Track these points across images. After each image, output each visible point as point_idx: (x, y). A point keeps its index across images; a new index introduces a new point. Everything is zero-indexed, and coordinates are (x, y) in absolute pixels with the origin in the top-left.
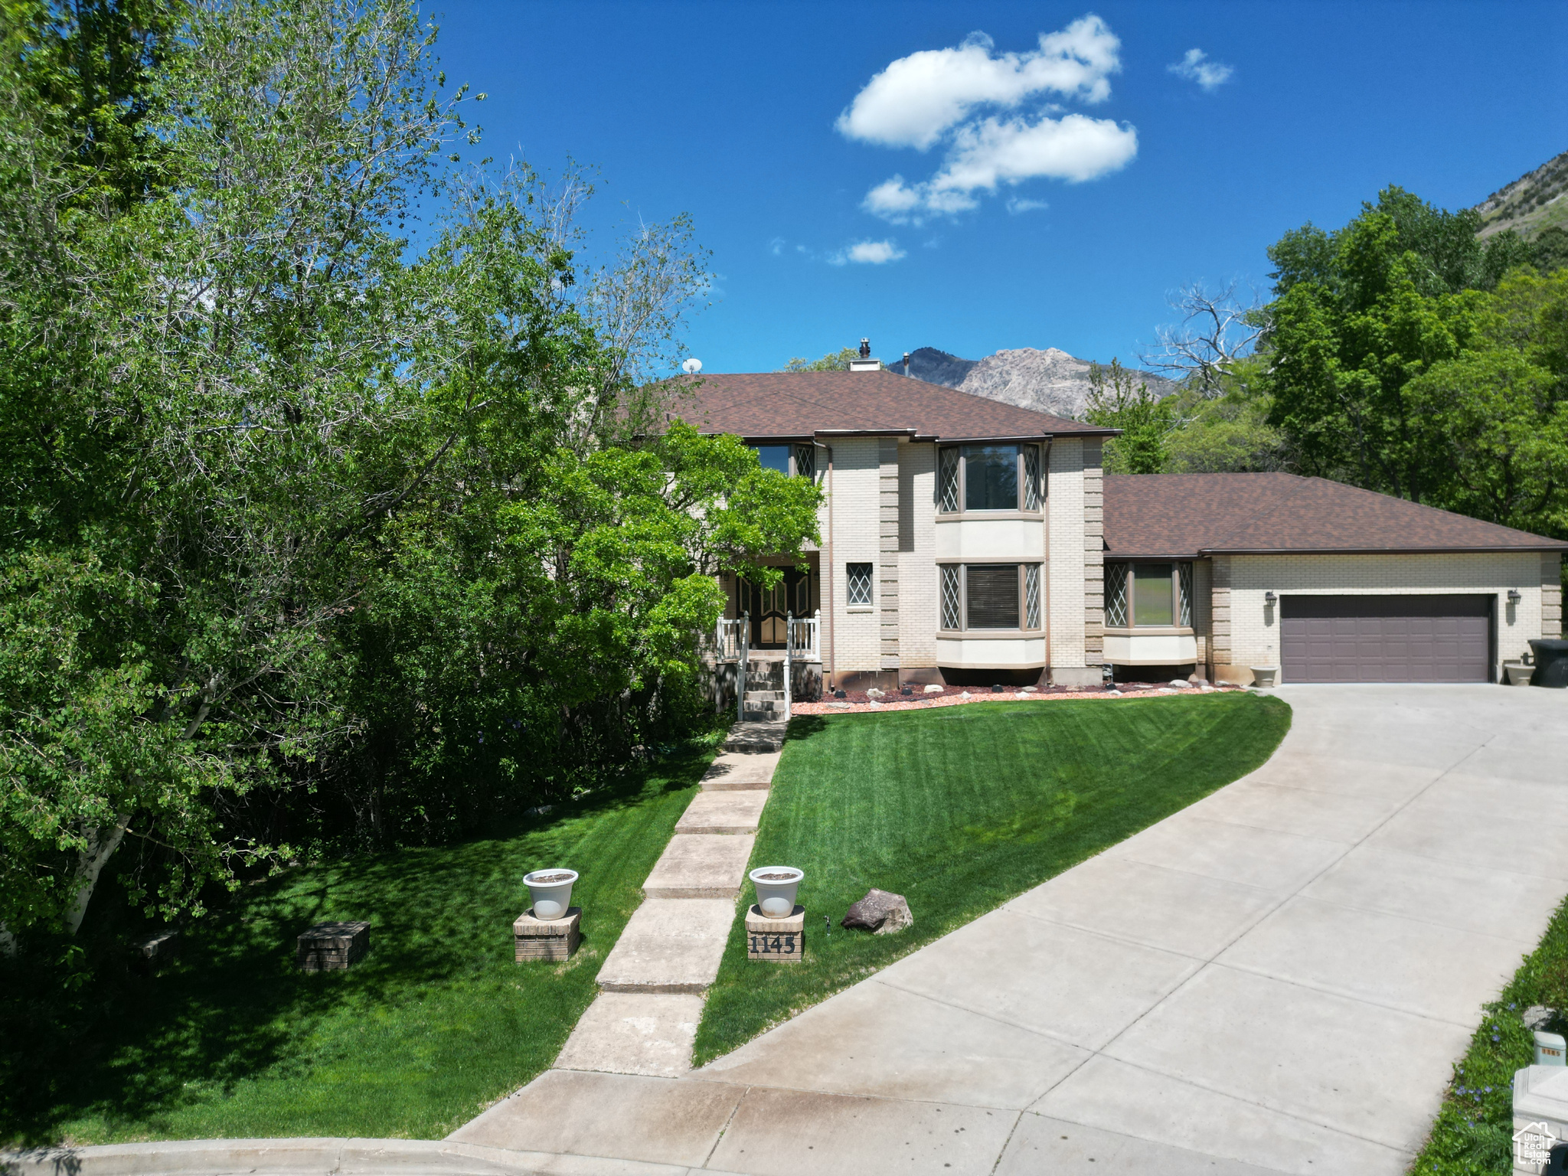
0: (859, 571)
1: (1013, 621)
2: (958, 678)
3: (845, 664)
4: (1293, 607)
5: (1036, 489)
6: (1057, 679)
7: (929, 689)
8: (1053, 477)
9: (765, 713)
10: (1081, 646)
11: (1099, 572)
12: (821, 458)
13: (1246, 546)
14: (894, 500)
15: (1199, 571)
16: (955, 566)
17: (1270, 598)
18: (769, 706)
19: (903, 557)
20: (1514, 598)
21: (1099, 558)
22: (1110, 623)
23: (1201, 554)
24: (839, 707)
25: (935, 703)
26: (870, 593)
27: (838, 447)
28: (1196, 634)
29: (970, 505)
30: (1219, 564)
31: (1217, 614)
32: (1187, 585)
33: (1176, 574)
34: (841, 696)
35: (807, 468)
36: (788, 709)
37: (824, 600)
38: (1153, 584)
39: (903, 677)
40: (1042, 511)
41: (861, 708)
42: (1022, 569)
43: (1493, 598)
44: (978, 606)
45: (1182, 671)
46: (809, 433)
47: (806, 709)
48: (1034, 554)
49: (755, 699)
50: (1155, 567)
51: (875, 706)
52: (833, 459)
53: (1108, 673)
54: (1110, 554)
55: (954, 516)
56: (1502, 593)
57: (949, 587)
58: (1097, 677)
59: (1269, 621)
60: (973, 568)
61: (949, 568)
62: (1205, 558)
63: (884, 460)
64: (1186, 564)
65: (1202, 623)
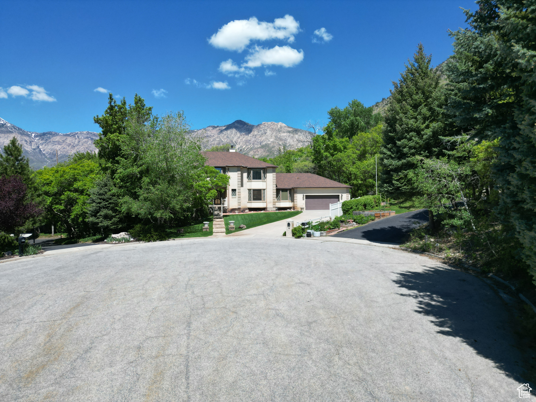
0: (234, 190)
1: (260, 199)
2: (251, 209)
3: (231, 207)
4: (307, 197)
5: (265, 176)
6: (268, 209)
7: (246, 211)
8: (267, 174)
9: (218, 215)
10: (272, 204)
11: (275, 191)
12: (227, 170)
13: (300, 186)
14: (240, 178)
15: (292, 191)
16: (251, 190)
17: (304, 196)
18: (219, 214)
19: (242, 188)
20: (342, 195)
21: (275, 188)
22: (277, 200)
23: (292, 188)
24: (231, 214)
25: (247, 213)
26: (236, 194)
27: (230, 168)
28: (292, 202)
29: (253, 179)
30: (295, 190)
31: (295, 198)
32: (290, 193)
33: (288, 191)
34: (230, 212)
35: (224, 172)
36: (222, 214)
37: (227, 196)
38: (285, 193)
39: (241, 210)
40: (266, 180)
41: (235, 214)
42: (262, 190)
43: (339, 195)
44: (254, 197)
45: (290, 208)
46: (225, 166)
47: (225, 214)
48: (264, 188)
49: (216, 213)
50: (284, 190)
51: (237, 213)
52: (229, 170)
53: (277, 208)
54: (277, 188)
55: (250, 181)
56: (340, 195)
57: (250, 193)
58: (275, 209)
59: (303, 199)
60: (254, 190)
61: (249, 190)
62: (293, 189)
63: (238, 171)
64: (290, 190)
65: (293, 200)
